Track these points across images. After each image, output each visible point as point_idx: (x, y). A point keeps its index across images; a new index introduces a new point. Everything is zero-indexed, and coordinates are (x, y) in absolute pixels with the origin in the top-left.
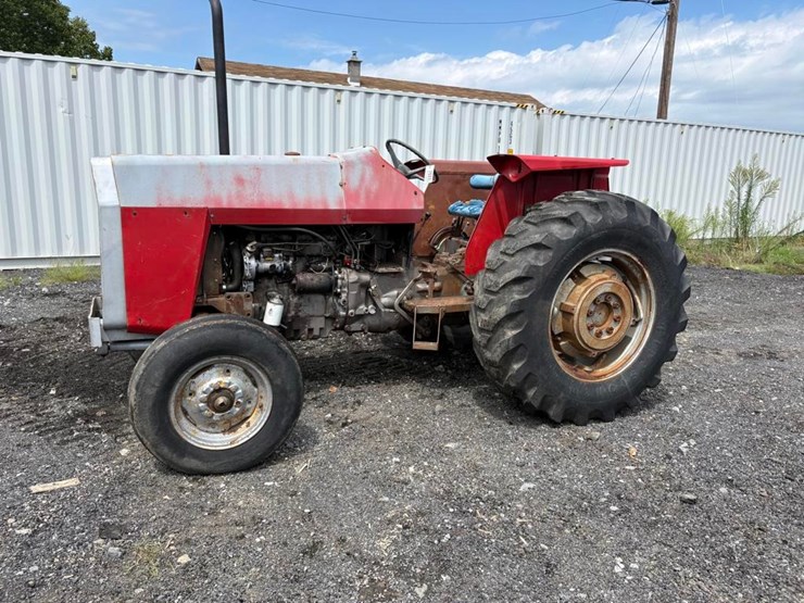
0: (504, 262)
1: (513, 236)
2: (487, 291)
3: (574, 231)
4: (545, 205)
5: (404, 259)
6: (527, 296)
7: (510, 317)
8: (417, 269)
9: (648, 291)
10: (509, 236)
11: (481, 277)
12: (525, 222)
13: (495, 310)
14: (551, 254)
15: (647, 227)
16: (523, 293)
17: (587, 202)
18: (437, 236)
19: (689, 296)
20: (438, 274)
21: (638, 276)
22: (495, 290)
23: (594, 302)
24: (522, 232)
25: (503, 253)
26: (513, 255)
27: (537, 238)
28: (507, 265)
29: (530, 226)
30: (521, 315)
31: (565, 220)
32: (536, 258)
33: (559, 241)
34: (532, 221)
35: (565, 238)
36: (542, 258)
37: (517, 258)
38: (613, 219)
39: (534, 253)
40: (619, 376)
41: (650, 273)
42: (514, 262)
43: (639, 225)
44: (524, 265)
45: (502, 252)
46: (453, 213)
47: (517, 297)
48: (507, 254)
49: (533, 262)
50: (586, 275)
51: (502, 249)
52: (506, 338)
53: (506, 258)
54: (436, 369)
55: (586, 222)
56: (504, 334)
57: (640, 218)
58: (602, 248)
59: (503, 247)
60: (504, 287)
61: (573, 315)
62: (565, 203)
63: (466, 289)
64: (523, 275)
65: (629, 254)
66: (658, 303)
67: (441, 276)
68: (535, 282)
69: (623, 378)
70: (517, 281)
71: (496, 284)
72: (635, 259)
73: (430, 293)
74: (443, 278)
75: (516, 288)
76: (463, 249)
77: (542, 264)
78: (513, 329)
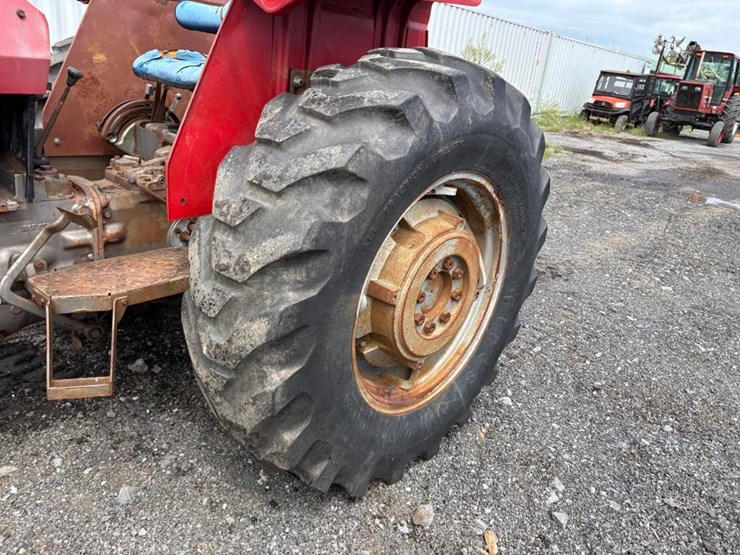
0: (259, 212)
1: (278, 145)
2: (220, 275)
3: (411, 140)
4: (342, 75)
5: (18, 179)
6: (312, 293)
7: (275, 342)
8: (56, 200)
9: (498, 242)
10: (268, 143)
11: (205, 235)
12: (303, 111)
13: (240, 324)
14: (364, 193)
15: (516, 130)
16: (307, 286)
17: (432, 73)
18: (116, 118)
19: (544, 241)
20: (113, 207)
21: (487, 216)
22: (239, 278)
23: (428, 278)
24: (299, 136)
25: (257, 185)
26: (280, 194)
27: (336, 157)
28: (266, 218)
29: (314, 123)
30: (302, 336)
31: (394, 115)
32: (335, 204)
33: (383, 164)
34: (321, 109)
35: (393, 157)
36: (346, 202)
37: (291, 201)
38: (475, 117)
39: (328, 191)
40: (451, 386)
41: (506, 212)
42: (284, 212)
43: (508, 127)
44: (308, 222)
45: (251, 183)
46: (142, 75)
47: (293, 297)
48: (267, 191)
49: (328, 215)
50: (413, 224)
51: (251, 177)
52: (269, 388)
53: (261, 200)
54: (130, 367)
55: (431, 120)
56: (263, 377)
57: (509, 113)
58: (450, 173)
59: (253, 170)
60: (262, 272)
61: (394, 306)
62: (386, 73)
63: (178, 231)
64: (307, 247)
65: (483, 182)
66: (510, 259)
67: (121, 211)
68: (332, 259)
69: (456, 387)
70: (293, 259)
71: (243, 265)
72: (490, 189)
73: (98, 248)
74: (124, 215)
75: (291, 275)
76: (168, 150)
77: (347, 220)
78: (282, 365)
